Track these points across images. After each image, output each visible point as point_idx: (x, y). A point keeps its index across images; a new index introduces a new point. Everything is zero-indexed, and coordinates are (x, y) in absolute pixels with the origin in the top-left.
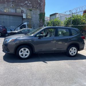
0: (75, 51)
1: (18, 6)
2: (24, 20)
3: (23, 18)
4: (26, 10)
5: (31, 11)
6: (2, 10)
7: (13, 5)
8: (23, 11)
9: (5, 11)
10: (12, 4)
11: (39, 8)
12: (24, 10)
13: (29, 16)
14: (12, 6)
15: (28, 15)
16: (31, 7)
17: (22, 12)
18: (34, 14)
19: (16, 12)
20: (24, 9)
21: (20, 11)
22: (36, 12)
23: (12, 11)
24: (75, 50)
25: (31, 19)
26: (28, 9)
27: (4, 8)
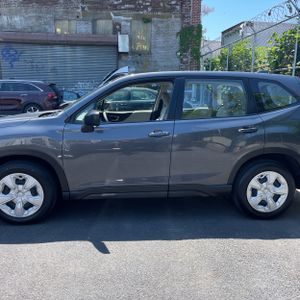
0: (278, 191)
1: (102, 9)
2: (124, 58)
3: (120, 50)
4: (131, 21)
5: (149, 24)
6: (47, 27)
7: (83, 9)
8: (120, 25)
9: (58, 30)
10: (80, 5)
11: (178, 7)
12: (123, 23)
13: (142, 42)
14: (80, 10)
15: (139, 40)
16: (150, 9)
17: (117, 29)
18: (158, 33)
19: (94, 32)
20: (122, 18)
21: (110, 27)
22: (168, 26)
23: (82, 28)
24: (277, 184)
25: (149, 53)
26: (136, 17)
27: (55, 20)
